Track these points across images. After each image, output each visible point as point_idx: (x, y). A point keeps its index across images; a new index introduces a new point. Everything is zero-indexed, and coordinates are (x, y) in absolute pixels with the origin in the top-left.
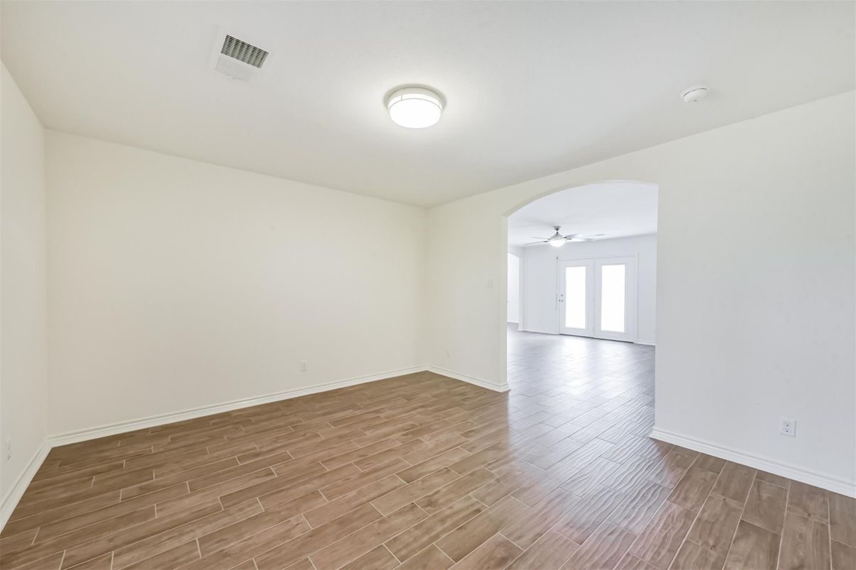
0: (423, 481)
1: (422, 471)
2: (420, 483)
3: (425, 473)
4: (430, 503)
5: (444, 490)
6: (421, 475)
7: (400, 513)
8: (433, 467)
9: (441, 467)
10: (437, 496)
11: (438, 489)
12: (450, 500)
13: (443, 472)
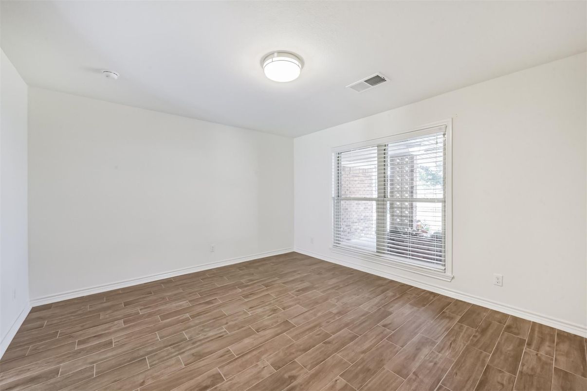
0: (277, 322)
1: (277, 329)
2: (279, 321)
3: (275, 327)
4: (275, 311)
5: (265, 317)
6: (278, 326)
7: (290, 306)
8: (269, 333)
9: (262, 333)
10: (270, 314)
11: (268, 317)
12: (263, 312)
13: (261, 329)
